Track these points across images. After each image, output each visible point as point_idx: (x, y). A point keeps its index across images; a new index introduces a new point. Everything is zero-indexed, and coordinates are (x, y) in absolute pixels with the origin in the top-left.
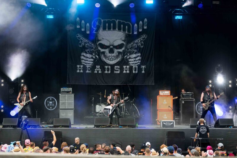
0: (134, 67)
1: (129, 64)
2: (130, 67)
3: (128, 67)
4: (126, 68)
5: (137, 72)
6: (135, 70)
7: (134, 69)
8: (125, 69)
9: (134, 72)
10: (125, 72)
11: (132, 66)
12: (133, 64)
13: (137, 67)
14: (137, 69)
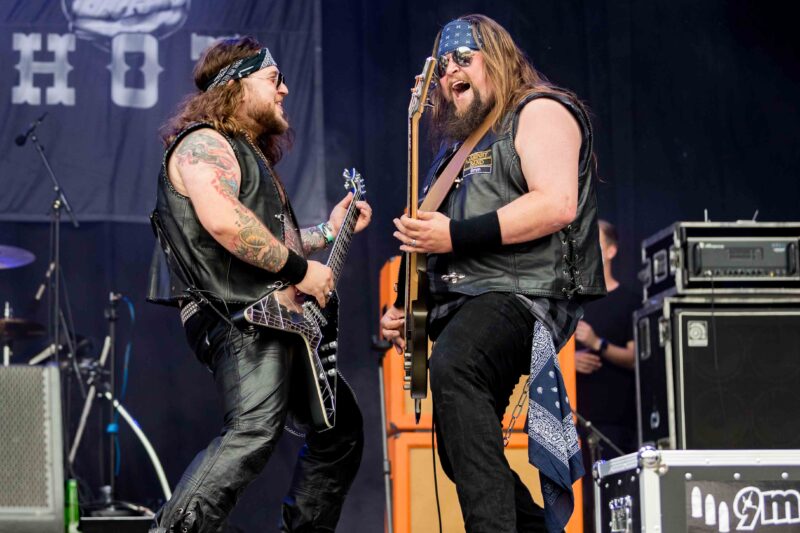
0: (120, 47)
1: (75, 17)
2: (80, 43)
3: (60, 45)
4: (44, 55)
5: (150, 96)
6: (135, 81)
7: (126, 68)
8: (27, 67)
9: (120, 95)
10: (26, 93)
11: (107, 40)
12: (109, 18)
13: (151, 48)
14: (152, 69)
